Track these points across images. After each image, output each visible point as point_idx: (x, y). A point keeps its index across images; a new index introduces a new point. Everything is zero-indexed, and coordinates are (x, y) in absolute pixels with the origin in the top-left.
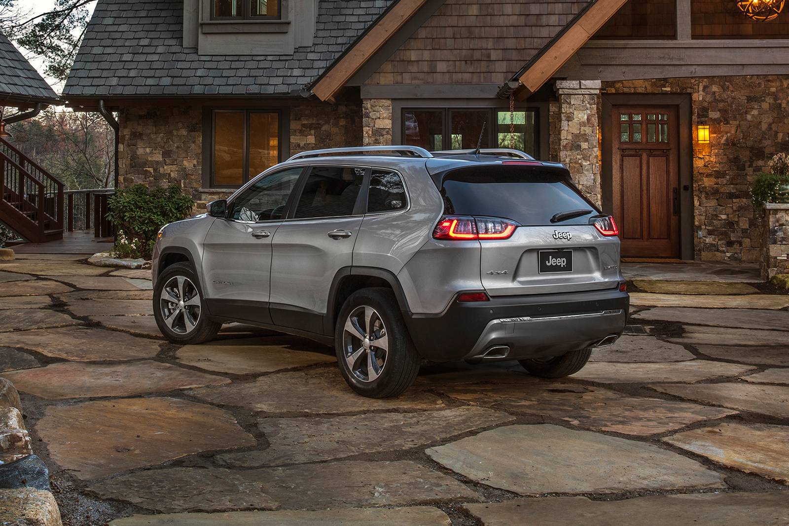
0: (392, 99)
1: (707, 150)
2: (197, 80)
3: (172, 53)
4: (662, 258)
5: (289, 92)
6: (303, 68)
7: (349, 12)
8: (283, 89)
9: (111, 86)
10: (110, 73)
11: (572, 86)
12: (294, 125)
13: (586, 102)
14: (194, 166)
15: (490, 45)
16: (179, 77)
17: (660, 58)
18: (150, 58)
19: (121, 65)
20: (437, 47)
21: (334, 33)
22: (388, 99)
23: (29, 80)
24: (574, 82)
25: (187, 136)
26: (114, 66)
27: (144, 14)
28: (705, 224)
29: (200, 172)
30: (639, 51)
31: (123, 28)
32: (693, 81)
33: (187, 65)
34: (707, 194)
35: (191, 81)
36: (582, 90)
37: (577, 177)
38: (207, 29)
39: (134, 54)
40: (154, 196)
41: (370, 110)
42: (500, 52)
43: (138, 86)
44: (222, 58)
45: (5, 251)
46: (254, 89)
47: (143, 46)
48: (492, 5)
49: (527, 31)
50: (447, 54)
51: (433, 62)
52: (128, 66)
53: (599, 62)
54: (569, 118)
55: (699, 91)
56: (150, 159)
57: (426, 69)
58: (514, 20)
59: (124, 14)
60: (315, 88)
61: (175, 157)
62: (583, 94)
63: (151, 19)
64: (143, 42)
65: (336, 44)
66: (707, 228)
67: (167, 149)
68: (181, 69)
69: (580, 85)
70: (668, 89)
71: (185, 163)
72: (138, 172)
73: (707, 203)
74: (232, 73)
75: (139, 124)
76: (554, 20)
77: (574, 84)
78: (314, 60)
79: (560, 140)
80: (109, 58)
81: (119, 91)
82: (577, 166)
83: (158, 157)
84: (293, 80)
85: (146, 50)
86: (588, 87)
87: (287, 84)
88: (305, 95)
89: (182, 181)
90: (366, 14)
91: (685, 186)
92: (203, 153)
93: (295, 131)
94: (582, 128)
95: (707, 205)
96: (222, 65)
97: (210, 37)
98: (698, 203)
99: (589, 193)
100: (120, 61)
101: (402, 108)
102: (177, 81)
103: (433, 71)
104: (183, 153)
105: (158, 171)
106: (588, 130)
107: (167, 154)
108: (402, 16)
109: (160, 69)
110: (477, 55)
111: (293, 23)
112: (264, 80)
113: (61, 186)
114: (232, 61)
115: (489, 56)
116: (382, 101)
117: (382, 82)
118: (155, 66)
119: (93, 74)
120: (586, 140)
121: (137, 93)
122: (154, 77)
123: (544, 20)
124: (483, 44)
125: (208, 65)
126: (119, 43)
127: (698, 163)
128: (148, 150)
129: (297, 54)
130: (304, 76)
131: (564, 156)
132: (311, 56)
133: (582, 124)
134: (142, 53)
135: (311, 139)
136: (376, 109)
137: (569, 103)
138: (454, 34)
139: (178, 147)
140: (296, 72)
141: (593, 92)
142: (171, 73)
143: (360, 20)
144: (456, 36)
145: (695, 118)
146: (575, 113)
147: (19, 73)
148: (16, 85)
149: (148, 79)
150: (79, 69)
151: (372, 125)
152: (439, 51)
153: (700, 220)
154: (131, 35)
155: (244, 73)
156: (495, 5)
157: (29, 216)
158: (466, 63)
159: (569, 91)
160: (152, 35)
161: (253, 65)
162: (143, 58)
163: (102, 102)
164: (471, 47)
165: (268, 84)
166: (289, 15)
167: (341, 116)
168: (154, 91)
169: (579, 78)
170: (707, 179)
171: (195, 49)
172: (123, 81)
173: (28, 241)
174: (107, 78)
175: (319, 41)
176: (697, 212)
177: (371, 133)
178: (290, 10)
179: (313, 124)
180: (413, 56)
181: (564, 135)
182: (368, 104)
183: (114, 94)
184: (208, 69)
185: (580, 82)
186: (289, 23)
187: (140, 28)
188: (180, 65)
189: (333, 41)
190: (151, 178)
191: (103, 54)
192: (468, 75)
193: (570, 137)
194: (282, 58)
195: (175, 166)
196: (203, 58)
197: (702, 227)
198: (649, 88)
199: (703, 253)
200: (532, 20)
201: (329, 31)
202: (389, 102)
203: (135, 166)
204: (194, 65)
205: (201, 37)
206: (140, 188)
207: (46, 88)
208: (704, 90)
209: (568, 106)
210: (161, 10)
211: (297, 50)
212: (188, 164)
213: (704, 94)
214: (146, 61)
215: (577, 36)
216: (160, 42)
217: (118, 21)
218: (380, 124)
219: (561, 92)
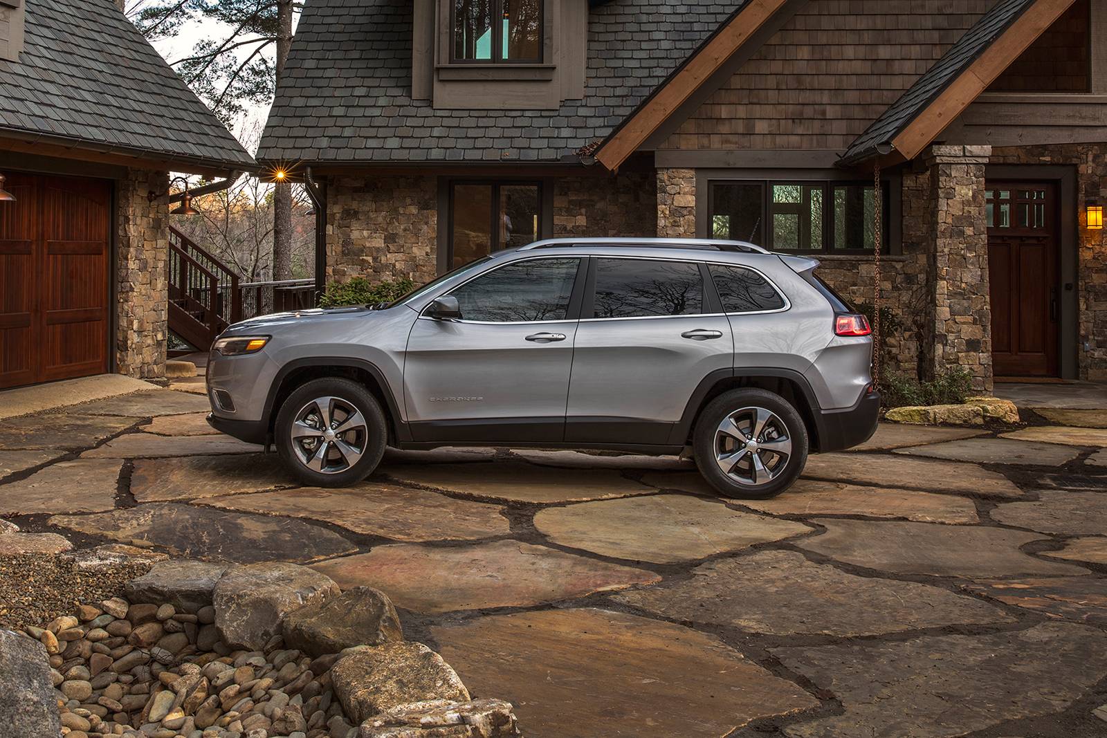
0: (697, 169)
1: (1097, 238)
2: (433, 143)
3: (398, 106)
4: (1035, 376)
5: (559, 158)
6: (574, 127)
7: (627, 54)
8: (549, 154)
9: (320, 149)
10: (318, 132)
11: (953, 152)
12: (559, 202)
13: (972, 174)
14: (427, 254)
15: (825, 100)
16: (409, 137)
17: (1069, 117)
18: (369, 112)
19: (331, 122)
20: (755, 100)
21: (610, 82)
22: (691, 168)
23: (220, 139)
24: (956, 148)
25: (417, 215)
26: (323, 122)
27: (356, 55)
28: (1093, 334)
29: (435, 262)
30: (1042, 108)
31: (329, 73)
32: (1080, 148)
33: (419, 122)
34: (1096, 294)
35: (426, 143)
36: (967, 158)
37: (959, 273)
38: (444, 76)
39: (348, 107)
40: (379, 293)
41: (667, 183)
42: (838, 108)
43: (356, 149)
44: (465, 114)
45: (184, 365)
46: (511, 154)
47: (359, 97)
48: (828, 47)
49: (873, 82)
50: (769, 111)
51: (750, 120)
52: (340, 122)
53: (989, 122)
54: (949, 196)
55: (1087, 162)
56: (368, 245)
57: (741, 130)
58: (858, 67)
59: (330, 55)
60: (600, 153)
61: (402, 242)
62: (967, 164)
63: (366, 61)
64: (358, 92)
65: (614, 96)
66: (1096, 338)
67: (391, 232)
68: (411, 127)
69: (964, 152)
70: (1048, 159)
71: (415, 250)
72: (353, 262)
73: (1096, 306)
74: (480, 133)
75: (353, 199)
76: (908, 67)
77: (956, 150)
78: (586, 117)
79: (938, 223)
80: (314, 112)
81: (331, 155)
82: (958, 258)
83: (379, 242)
84: (562, 143)
85: (364, 102)
86: (974, 154)
87: (555, 148)
88: (587, 162)
89: (411, 274)
90: (650, 58)
91: (1067, 285)
92: (438, 237)
93: (560, 209)
94: (966, 208)
95: (1096, 309)
96: (466, 123)
97: (449, 87)
98: (1085, 307)
99: (974, 294)
100: (330, 116)
101: (709, 181)
102: (408, 143)
103: (750, 133)
104: (412, 237)
105: (378, 260)
106: (973, 210)
107: (390, 238)
108: (716, 59)
109: (385, 127)
110: (808, 112)
111: (558, 68)
112: (523, 143)
113: (235, 279)
114: (478, 117)
115: (824, 113)
116: (683, 171)
117: (683, 147)
118: (377, 122)
119: (295, 132)
120: (971, 225)
121: (356, 158)
122: (376, 137)
123: (897, 66)
124: (816, 97)
125: (446, 122)
126: (327, 92)
127: (1086, 255)
128: (365, 233)
129: (564, 108)
130: (576, 137)
131: (942, 245)
132: (582, 111)
133: (968, 203)
134: (358, 106)
135: (581, 221)
136: (675, 181)
137: (949, 176)
138: (778, 83)
139: (405, 230)
140: (565, 133)
141: (980, 160)
142: (400, 132)
143: (643, 65)
144: (780, 87)
145: (1081, 196)
146: (957, 189)
147: (207, 130)
148: (206, 145)
149: (369, 140)
150: (275, 127)
151: (669, 202)
152: (758, 106)
153: (1087, 329)
154: (342, 83)
155: (495, 133)
156: (832, 47)
157: (198, 318)
158: (793, 122)
159: (949, 159)
160: (369, 82)
161: (507, 122)
162: (360, 112)
163: (309, 170)
164: (800, 101)
165: (529, 148)
166: (554, 58)
167: (621, 190)
168: (379, 156)
169: (962, 143)
170: (1096, 275)
171: (429, 102)
172: (336, 143)
173: (195, 350)
174: (314, 137)
175: (591, 92)
176: (1083, 318)
177: (667, 212)
178: (554, 51)
179: (584, 200)
180: (724, 112)
181: (941, 216)
182: (663, 176)
183: (325, 160)
184: (448, 127)
185: (964, 147)
186: (554, 68)
187: (352, 73)
188: (410, 122)
189: (609, 92)
190: (369, 270)
191: (306, 106)
192: (797, 138)
193: (949, 220)
194: (544, 114)
195: (401, 255)
196: (439, 113)
197: (1090, 337)
198: (1023, 157)
199: (1090, 371)
200: (881, 67)
201: (604, 79)
202: (693, 172)
203: (348, 254)
204: (428, 122)
205: (436, 85)
206: (360, 283)
207: (241, 151)
208: (1093, 161)
209: (948, 179)
210: (379, 50)
211: (564, 103)
212: (419, 252)
213: (1094, 165)
214: (364, 116)
215: (968, 88)
216: (381, 92)
217: (322, 64)
218: (680, 201)
219: (938, 161)
